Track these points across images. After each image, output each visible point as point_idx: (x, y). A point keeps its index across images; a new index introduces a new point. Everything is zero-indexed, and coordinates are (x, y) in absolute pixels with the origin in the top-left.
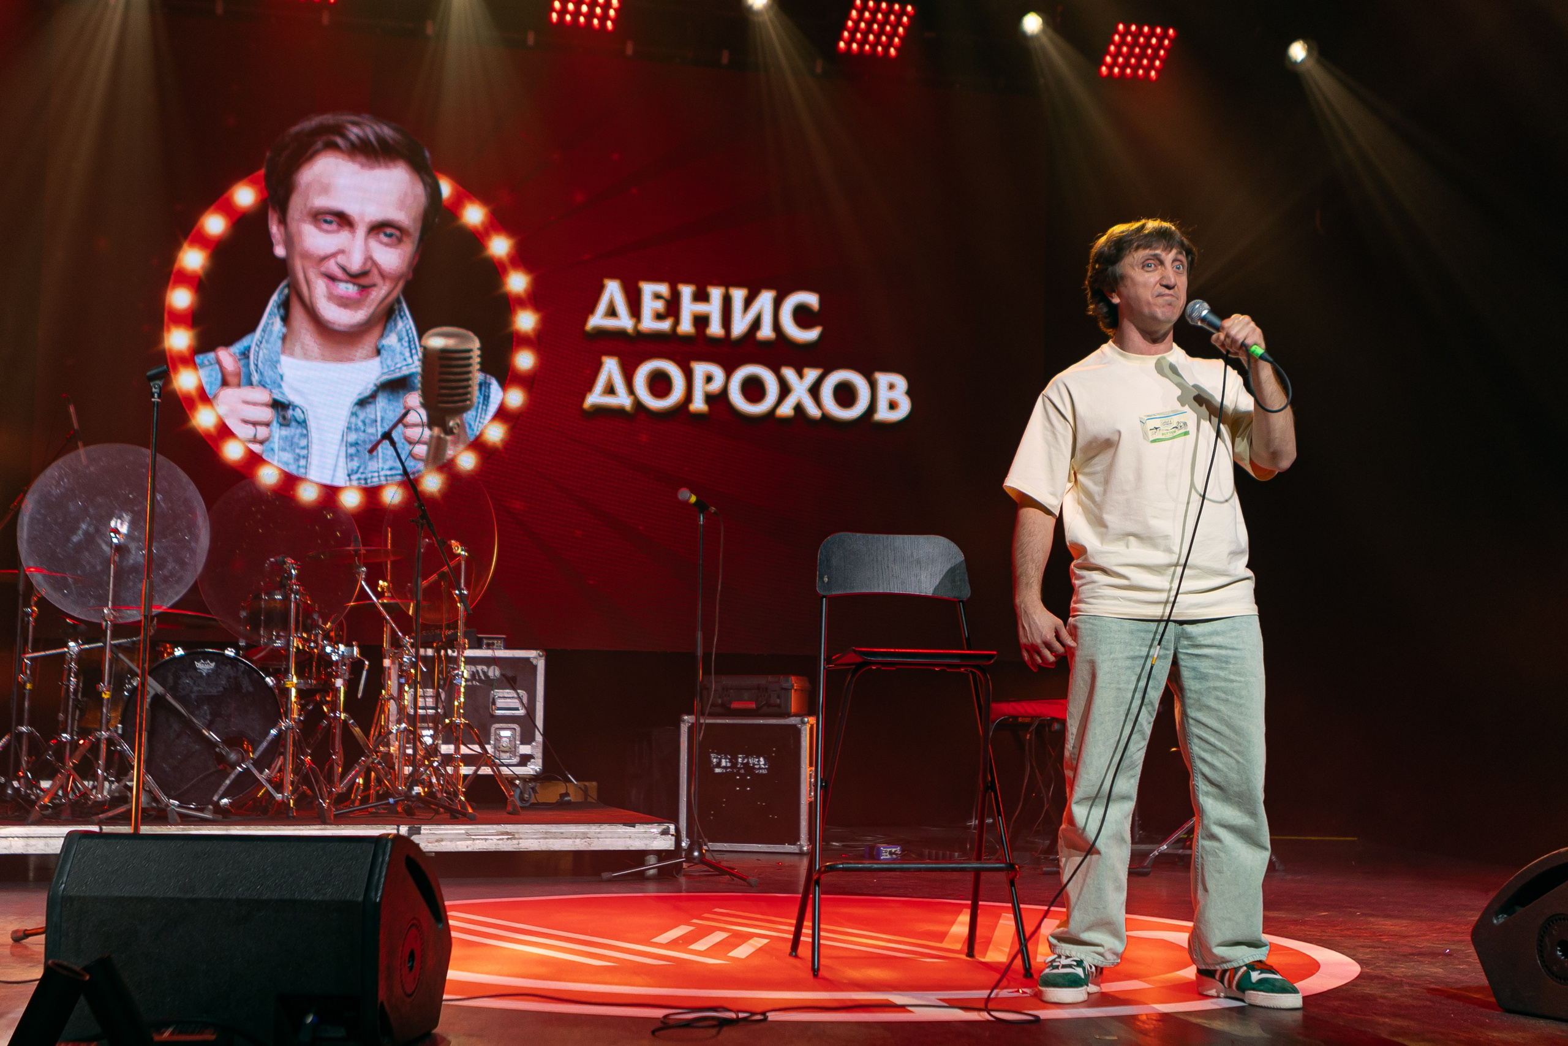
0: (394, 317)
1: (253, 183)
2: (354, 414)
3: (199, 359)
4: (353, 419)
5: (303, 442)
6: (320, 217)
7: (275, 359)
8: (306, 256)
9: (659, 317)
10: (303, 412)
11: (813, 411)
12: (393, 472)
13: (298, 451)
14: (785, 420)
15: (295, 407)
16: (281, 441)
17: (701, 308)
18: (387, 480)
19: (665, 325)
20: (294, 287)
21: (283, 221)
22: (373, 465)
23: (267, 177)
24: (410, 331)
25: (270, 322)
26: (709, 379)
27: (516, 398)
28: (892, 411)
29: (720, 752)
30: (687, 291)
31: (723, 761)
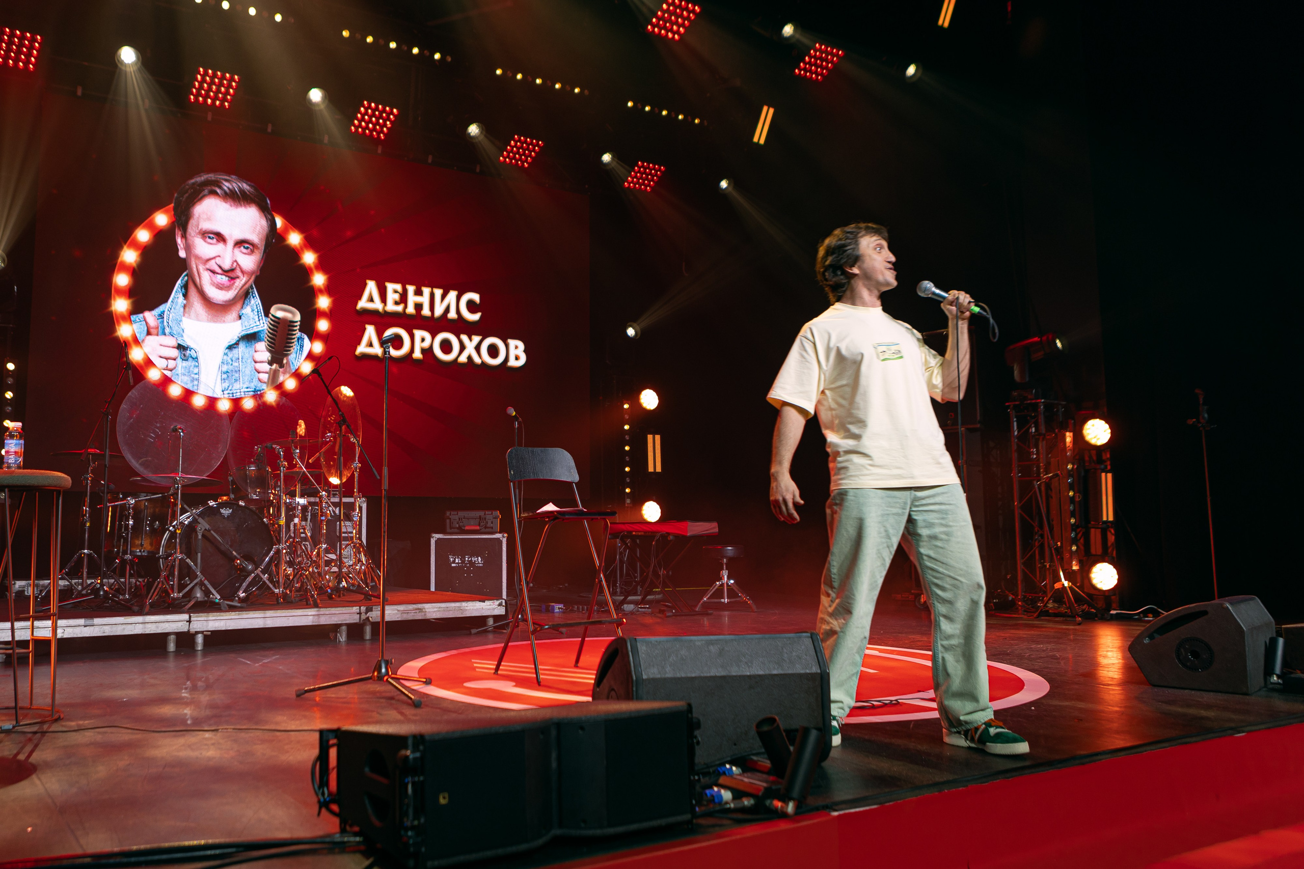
0: (249, 296)
1: (166, 212)
2: (226, 354)
3: (133, 318)
4: (225, 357)
5: (196, 371)
6: (206, 235)
7: (179, 319)
8: (198, 258)
9: (396, 303)
10: (196, 352)
11: (477, 360)
12: (249, 390)
13: (193, 375)
14: (463, 364)
15: (191, 349)
16: (183, 370)
17: (419, 299)
18: (245, 395)
19: (399, 308)
20: (190, 276)
21: (184, 236)
22: (237, 386)
23: (175, 209)
24: (258, 306)
25: (177, 297)
26: (423, 340)
27: (318, 347)
28: (516, 361)
29: (455, 554)
30: (411, 289)
31: (457, 559)
